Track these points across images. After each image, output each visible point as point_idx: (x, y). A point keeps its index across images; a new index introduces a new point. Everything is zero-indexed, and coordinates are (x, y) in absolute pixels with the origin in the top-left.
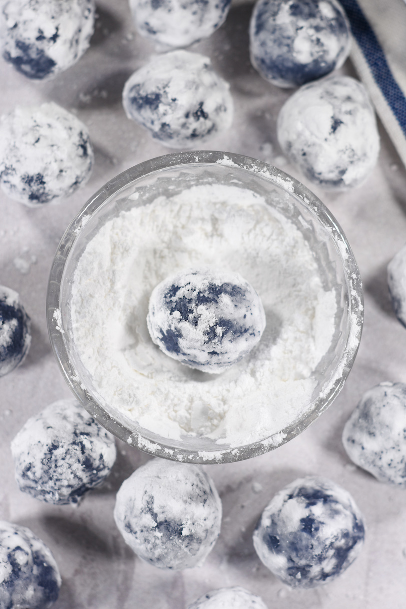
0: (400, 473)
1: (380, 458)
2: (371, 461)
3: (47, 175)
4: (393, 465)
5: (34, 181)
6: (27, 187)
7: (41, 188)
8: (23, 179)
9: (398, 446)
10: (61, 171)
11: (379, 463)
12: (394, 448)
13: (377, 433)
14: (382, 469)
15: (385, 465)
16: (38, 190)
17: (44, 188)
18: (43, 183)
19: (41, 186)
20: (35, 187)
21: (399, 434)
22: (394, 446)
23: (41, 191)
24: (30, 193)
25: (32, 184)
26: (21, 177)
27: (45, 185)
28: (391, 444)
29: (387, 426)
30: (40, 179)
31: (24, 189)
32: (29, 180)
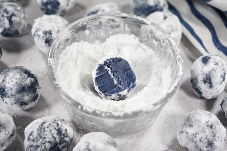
0: (206, 145)
1: (196, 137)
2: (191, 139)
3: (53, 31)
4: (201, 140)
5: (48, 33)
6: (45, 36)
7: (50, 36)
8: (43, 32)
9: (204, 130)
10: (59, 31)
11: (195, 140)
12: (202, 131)
13: (194, 124)
14: (197, 143)
15: (198, 141)
16: (49, 37)
17: (51, 37)
18: (51, 34)
19: (50, 35)
20: (48, 36)
21: (204, 124)
22: (202, 130)
23: (50, 38)
24: (46, 39)
25: (47, 34)
26: (43, 31)
27: (52, 35)
28: (201, 129)
29: (199, 121)
30: (50, 33)
31: (43, 37)
32: (45, 33)
